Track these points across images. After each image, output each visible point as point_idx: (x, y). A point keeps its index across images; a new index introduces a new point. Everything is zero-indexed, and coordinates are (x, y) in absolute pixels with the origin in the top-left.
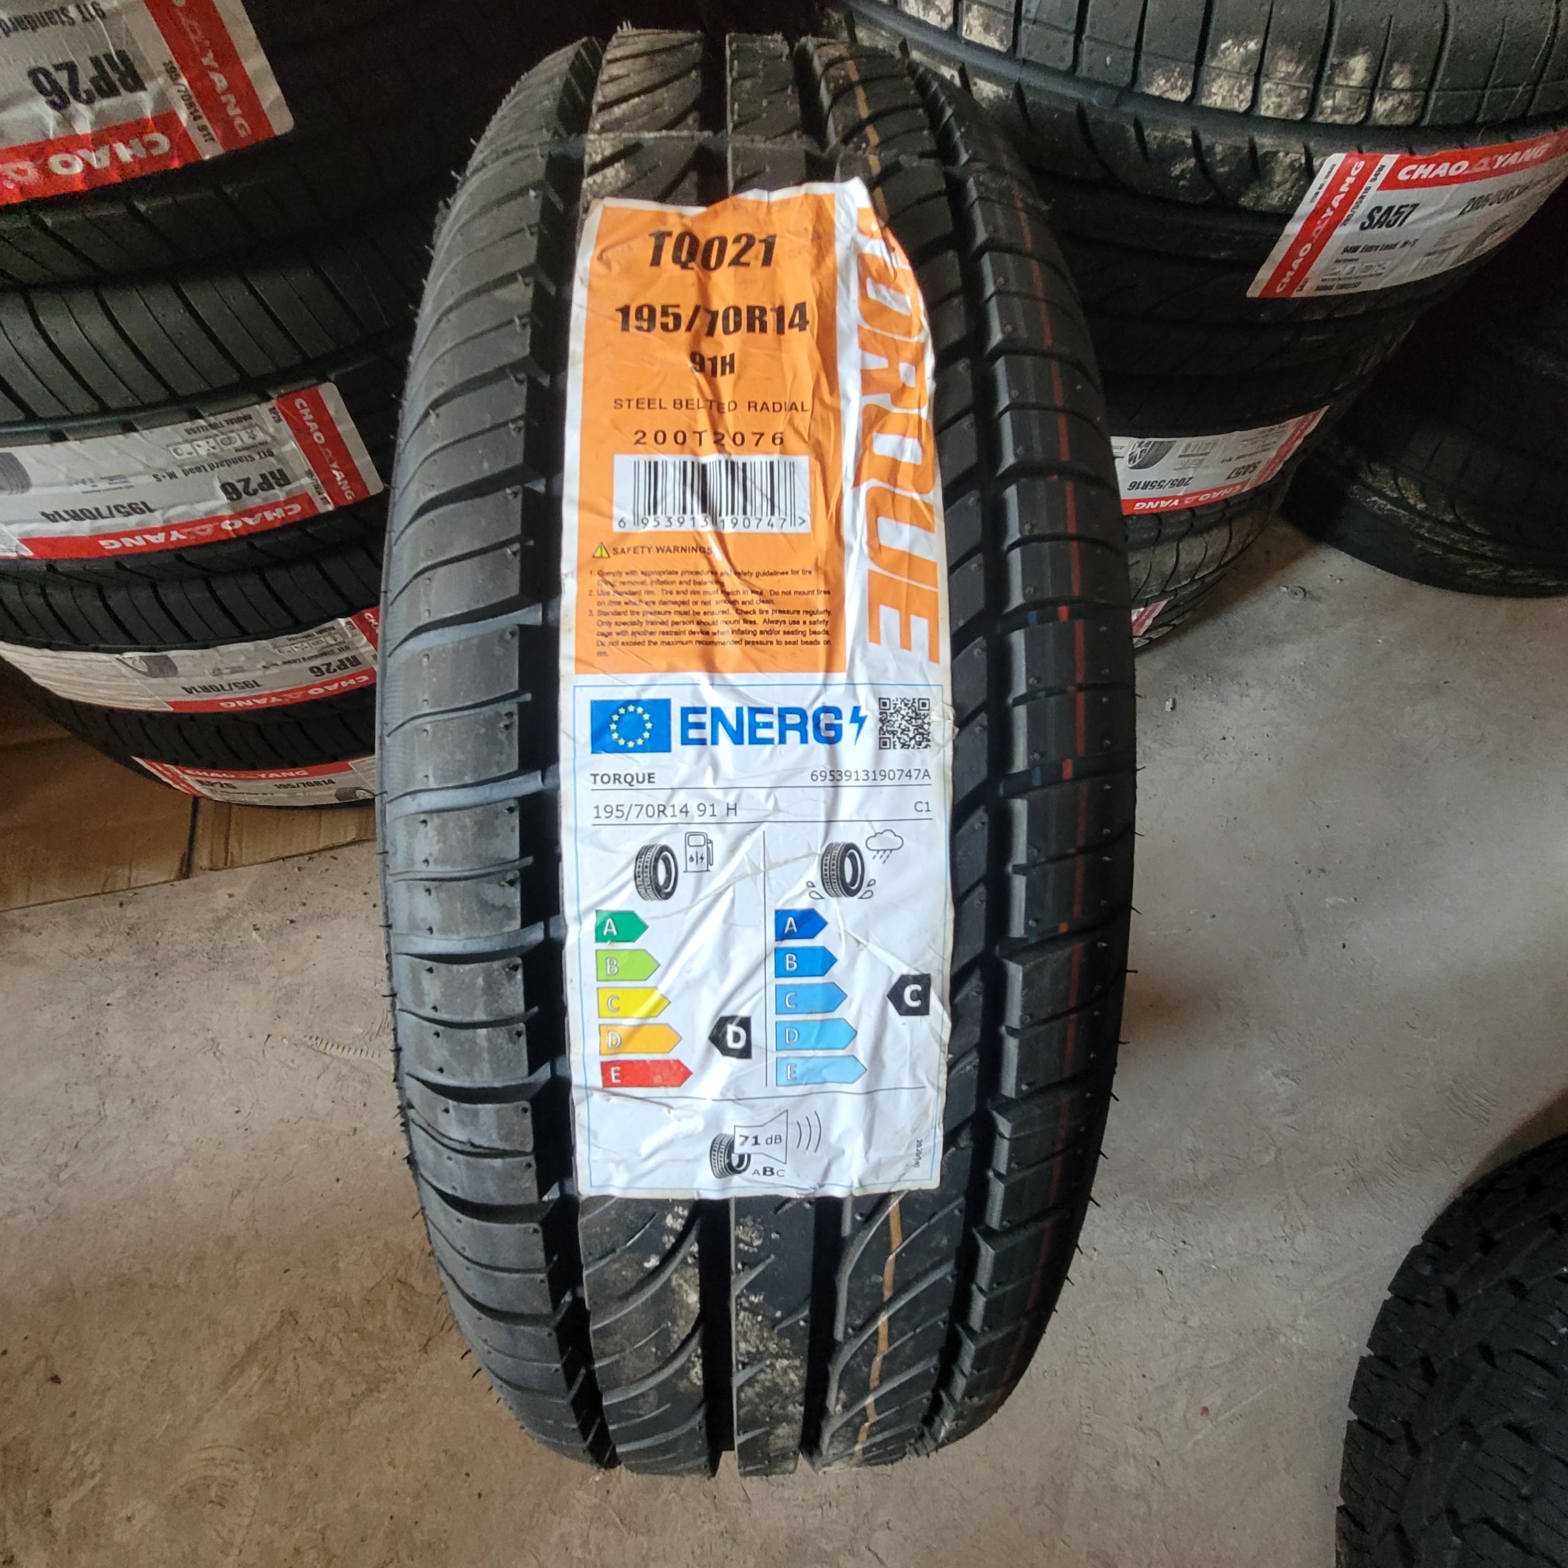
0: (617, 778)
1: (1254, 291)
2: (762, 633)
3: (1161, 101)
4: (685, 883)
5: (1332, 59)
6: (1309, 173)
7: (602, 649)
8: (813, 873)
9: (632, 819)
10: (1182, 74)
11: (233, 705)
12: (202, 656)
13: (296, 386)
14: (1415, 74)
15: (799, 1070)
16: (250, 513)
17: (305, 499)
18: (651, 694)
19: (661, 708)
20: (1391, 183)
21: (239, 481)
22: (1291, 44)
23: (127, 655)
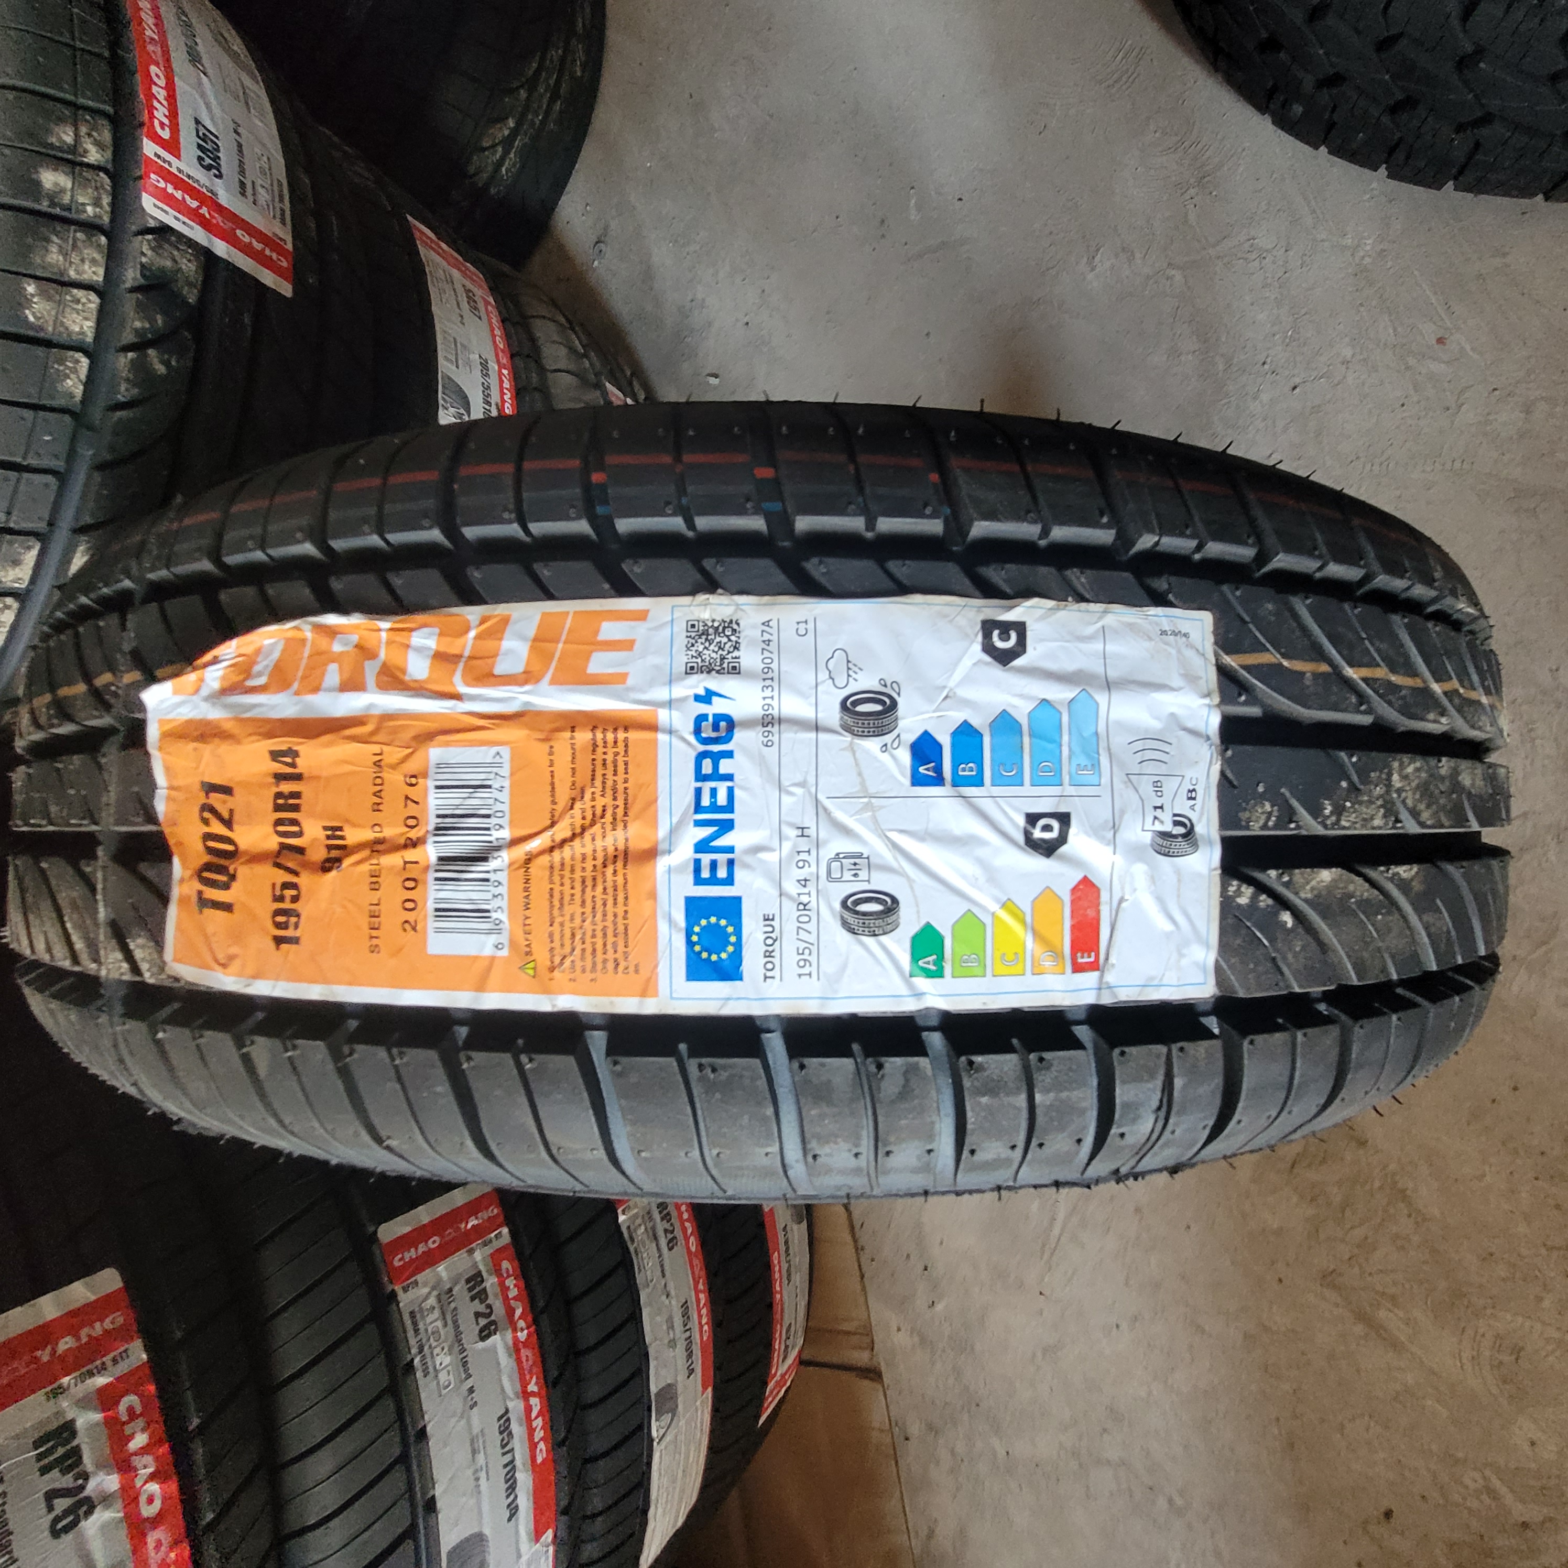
0: (769, 955)
1: (286, 289)
2: (615, 799)
3: (90, 383)
4: (881, 882)
5: (44, 206)
6: (163, 231)
7: (631, 969)
8: (872, 745)
9: (812, 938)
10: (61, 361)
11: (706, 1328)
12: (656, 1358)
13: (382, 1266)
14: (61, 120)
15: (1083, 761)
16: (510, 1312)
17: (496, 1258)
18: (680, 917)
19: (695, 907)
20: (172, 146)
21: (478, 1324)
22: (30, 248)
23: (654, 1434)
